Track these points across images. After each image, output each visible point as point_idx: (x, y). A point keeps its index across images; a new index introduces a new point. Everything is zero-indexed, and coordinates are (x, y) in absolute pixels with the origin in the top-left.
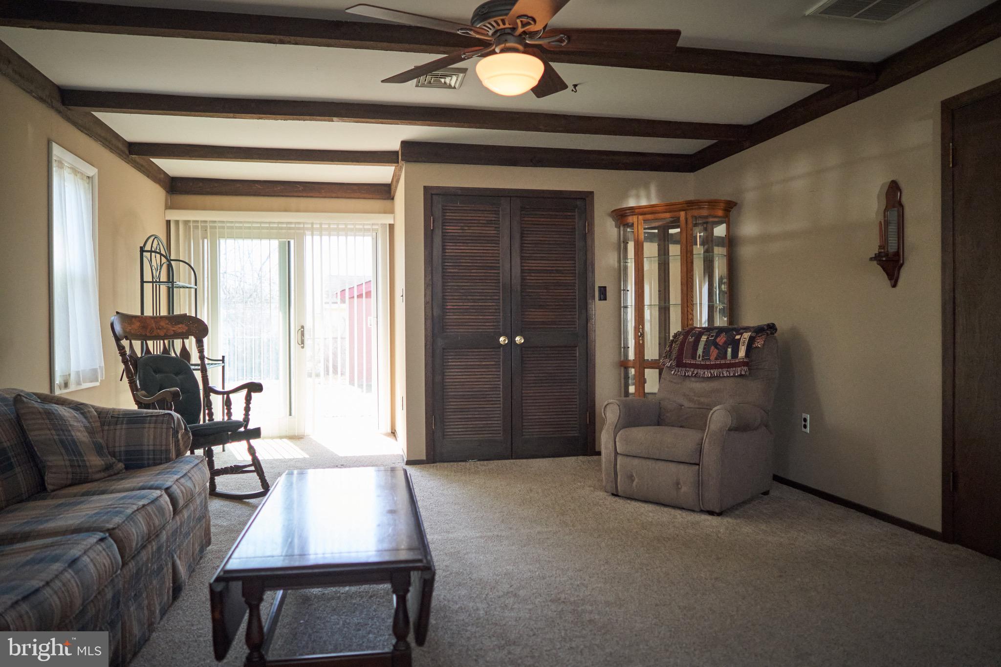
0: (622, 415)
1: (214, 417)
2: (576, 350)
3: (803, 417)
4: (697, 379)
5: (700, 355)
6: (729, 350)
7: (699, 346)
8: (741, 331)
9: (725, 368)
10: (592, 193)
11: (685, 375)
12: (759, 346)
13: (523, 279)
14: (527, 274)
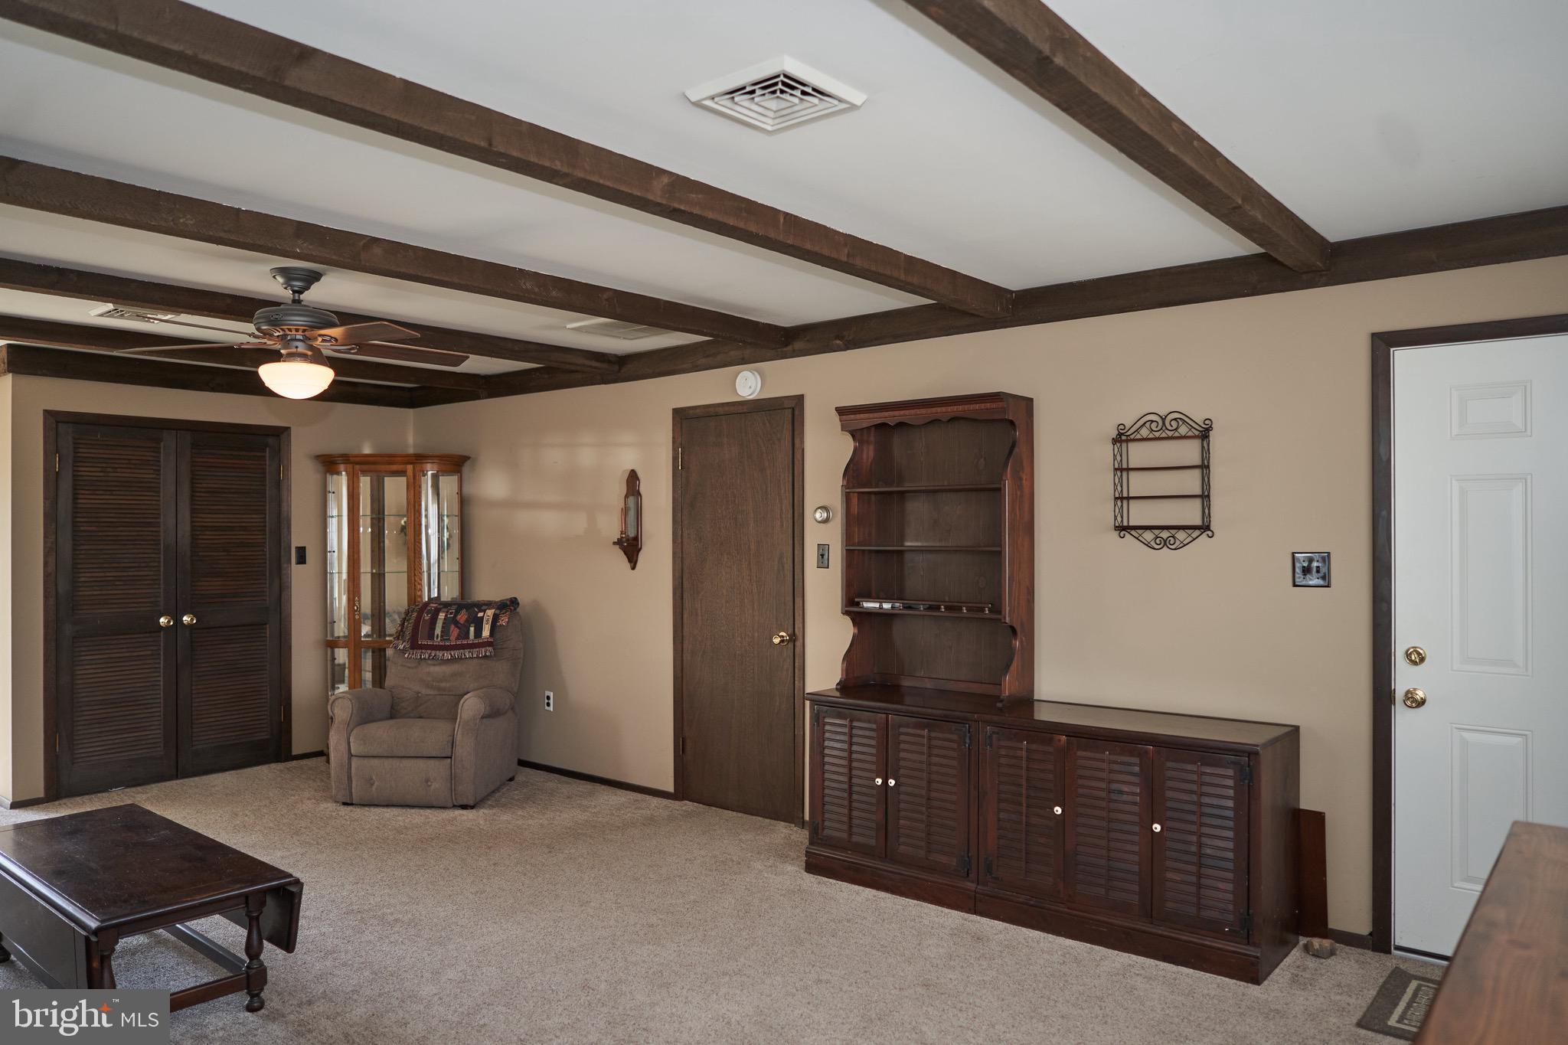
0: (354, 711)
2: (266, 629)
3: (546, 695)
4: (435, 662)
5: (438, 635)
6: (472, 629)
7: (437, 624)
8: (484, 608)
9: (467, 649)
10: (287, 429)
11: (420, 658)
12: (504, 624)
13: (194, 537)
14: (198, 533)
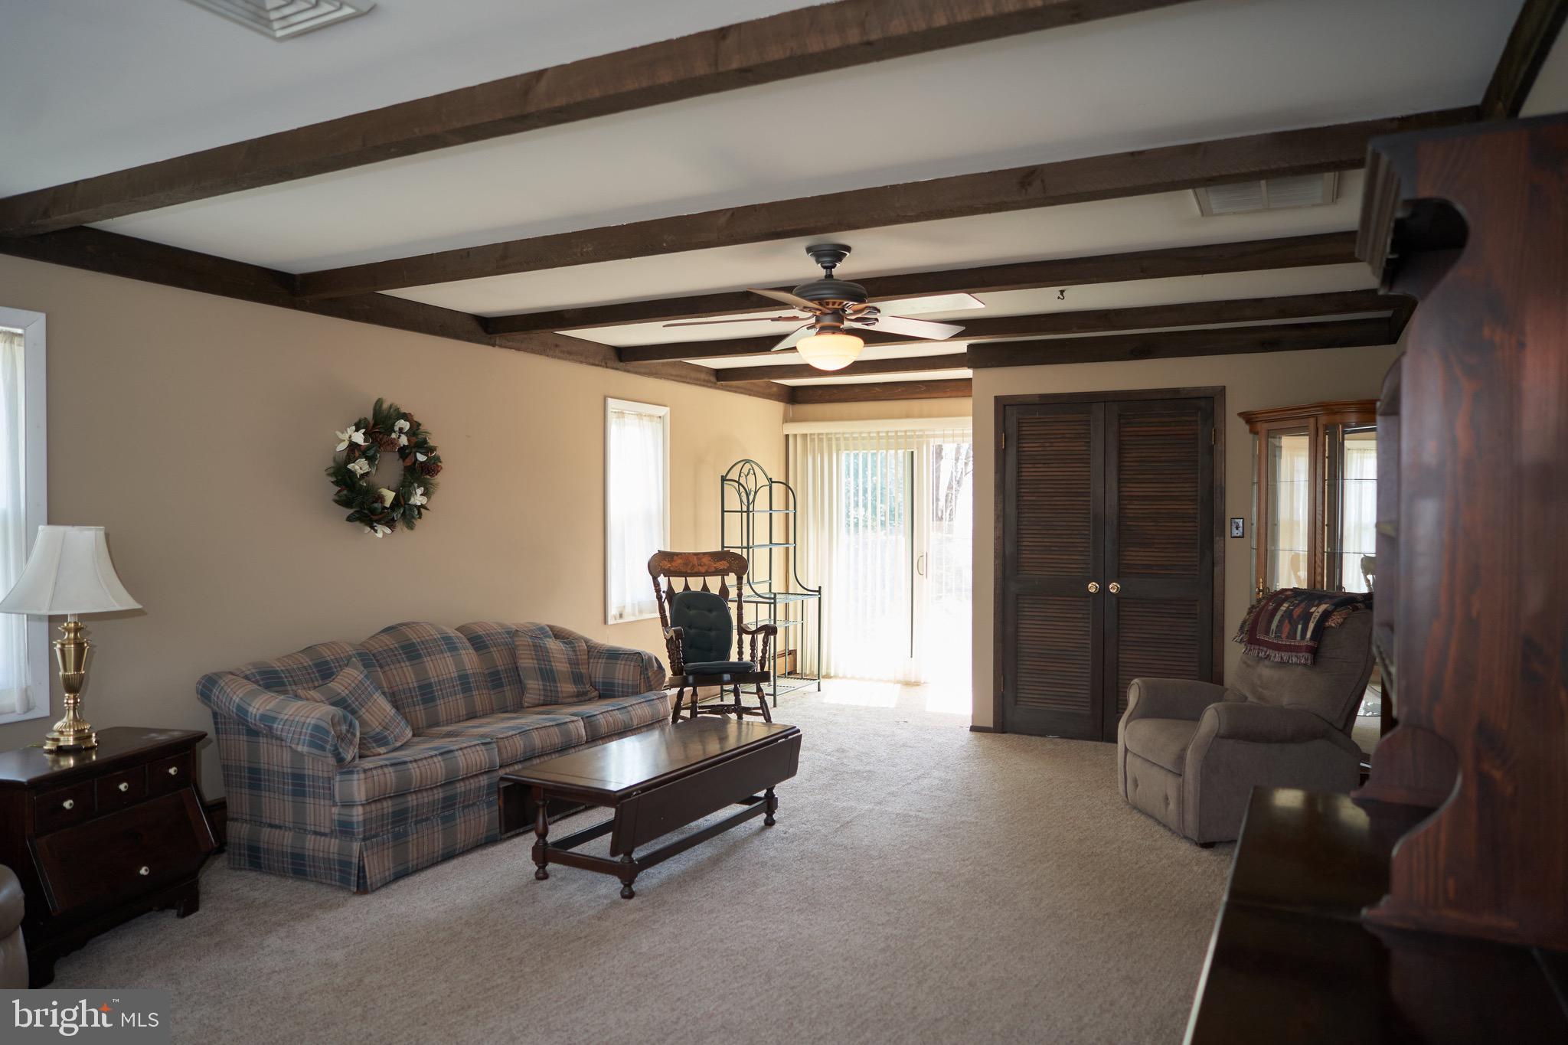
0: (1141, 701)
1: (743, 656)
4: (1268, 664)
5: (1273, 631)
6: (1300, 626)
7: (1276, 617)
8: (1318, 601)
9: (1294, 652)
10: (1223, 390)
11: (1258, 656)
12: (1333, 625)
13: (1121, 508)
14: (1126, 502)
